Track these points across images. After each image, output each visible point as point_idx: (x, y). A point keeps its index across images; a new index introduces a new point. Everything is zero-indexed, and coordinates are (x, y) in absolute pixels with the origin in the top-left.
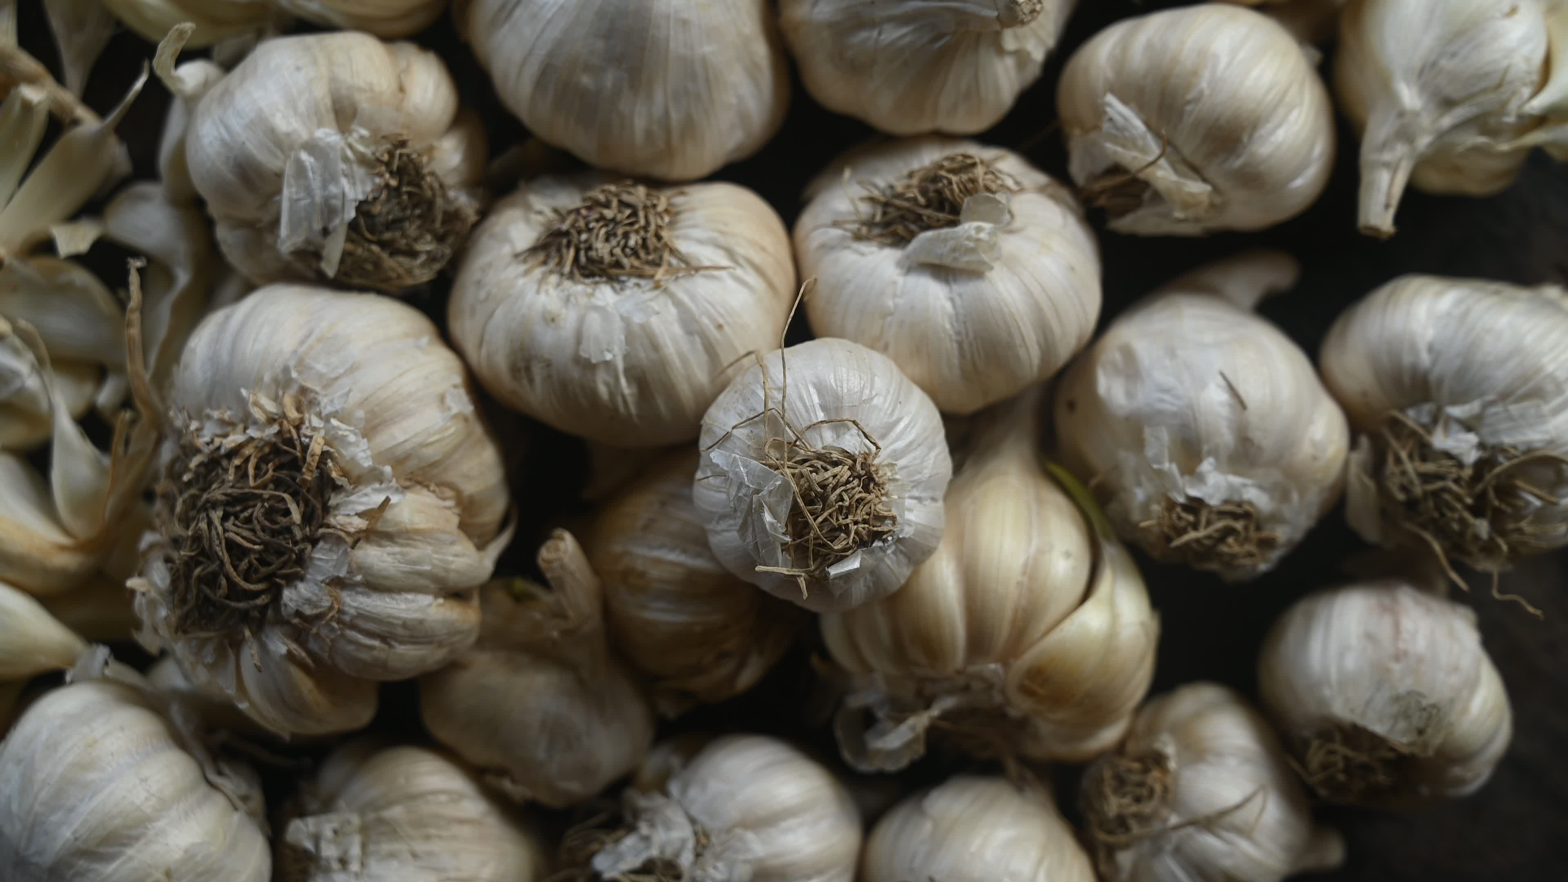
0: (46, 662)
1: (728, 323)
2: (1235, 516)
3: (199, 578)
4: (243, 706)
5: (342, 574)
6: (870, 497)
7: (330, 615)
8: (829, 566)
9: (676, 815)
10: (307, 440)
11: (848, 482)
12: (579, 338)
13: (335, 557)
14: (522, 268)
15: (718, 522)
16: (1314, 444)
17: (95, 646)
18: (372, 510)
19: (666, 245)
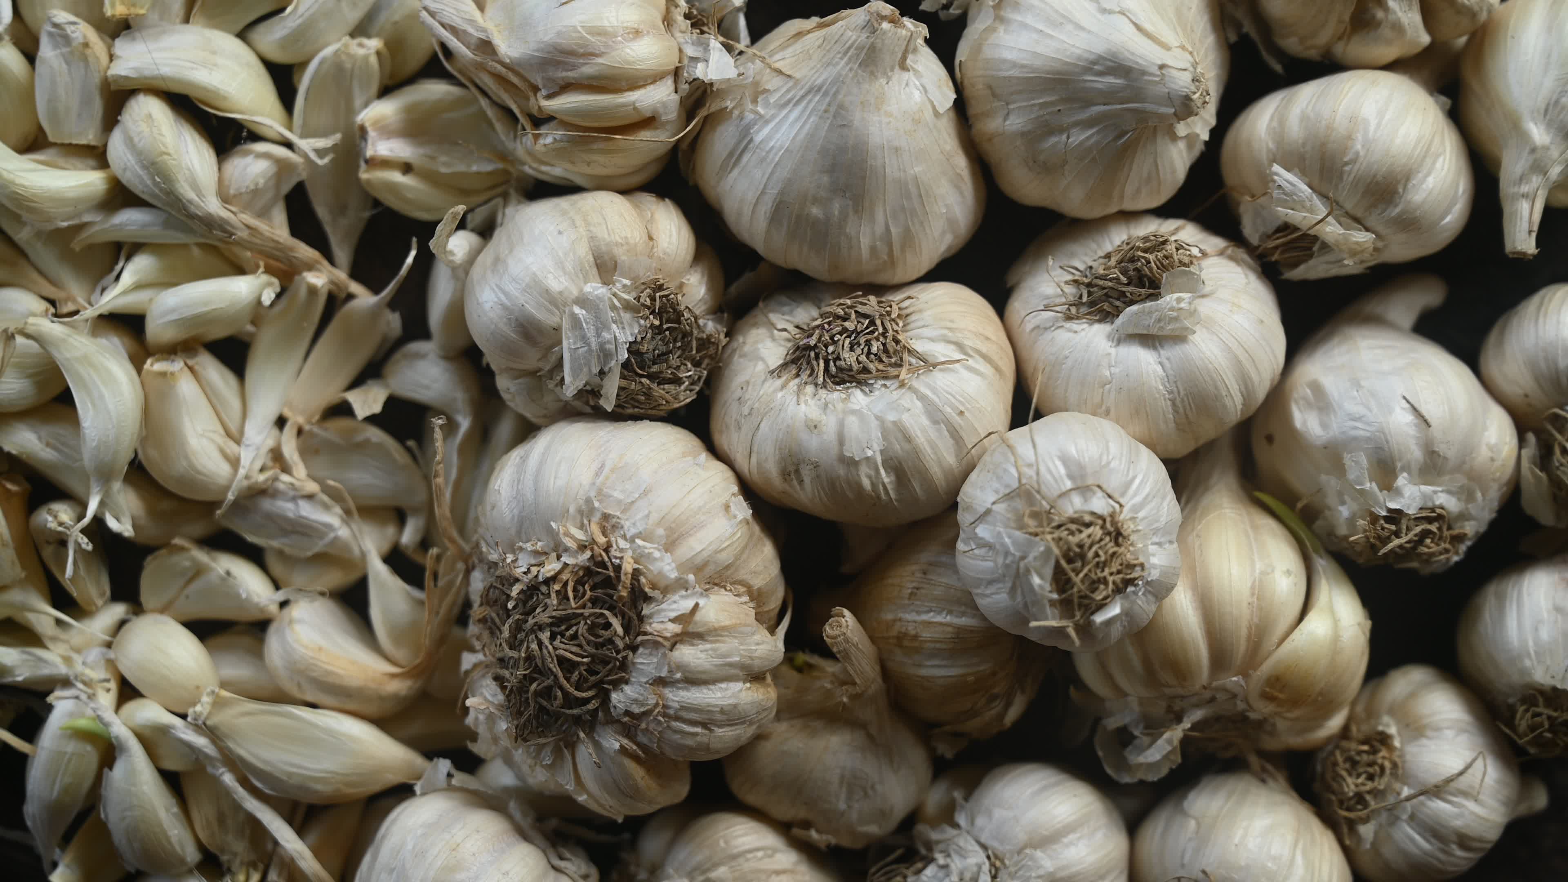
0: (393, 779)
1: (967, 409)
2: (1430, 520)
3: (537, 693)
4: (582, 798)
5: (664, 674)
6: (1121, 550)
7: (657, 710)
8: (1093, 613)
9: (967, 843)
10: (618, 561)
11: (1101, 540)
12: (841, 441)
13: (655, 660)
14: (779, 382)
15: (986, 587)
16: (1491, 448)
17: (435, 760)
18: (683, 615)
19: (905, 347)
